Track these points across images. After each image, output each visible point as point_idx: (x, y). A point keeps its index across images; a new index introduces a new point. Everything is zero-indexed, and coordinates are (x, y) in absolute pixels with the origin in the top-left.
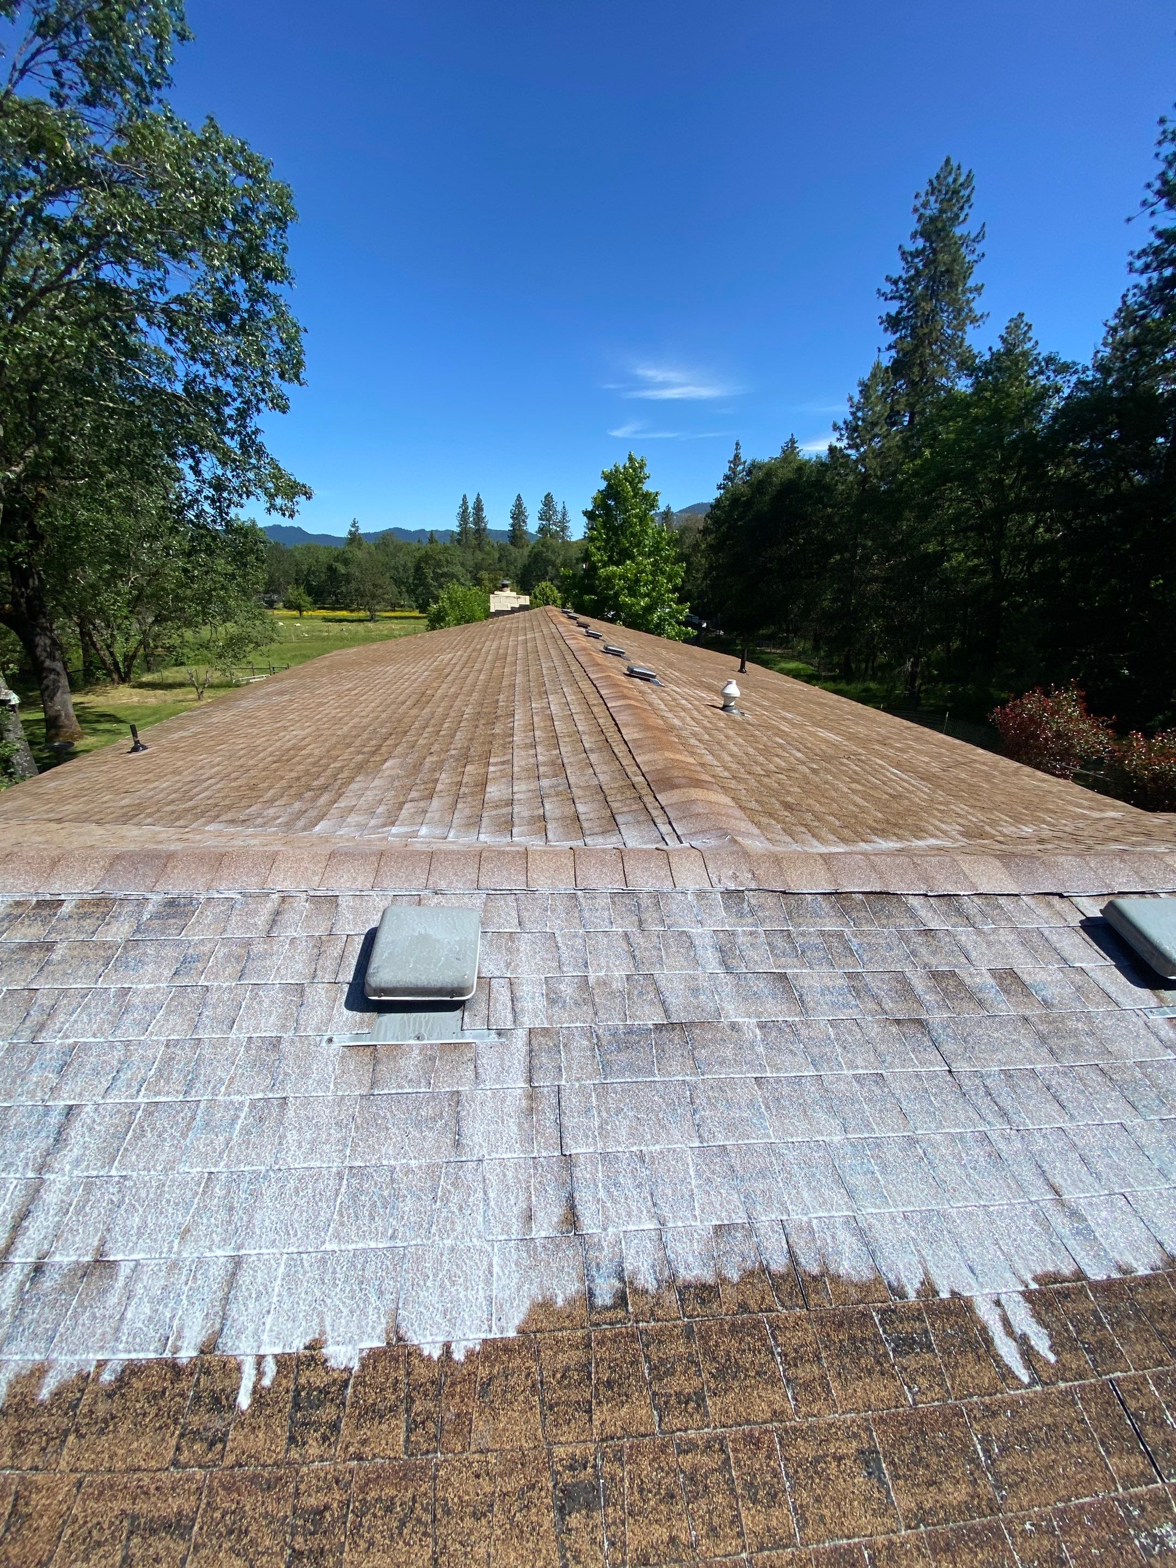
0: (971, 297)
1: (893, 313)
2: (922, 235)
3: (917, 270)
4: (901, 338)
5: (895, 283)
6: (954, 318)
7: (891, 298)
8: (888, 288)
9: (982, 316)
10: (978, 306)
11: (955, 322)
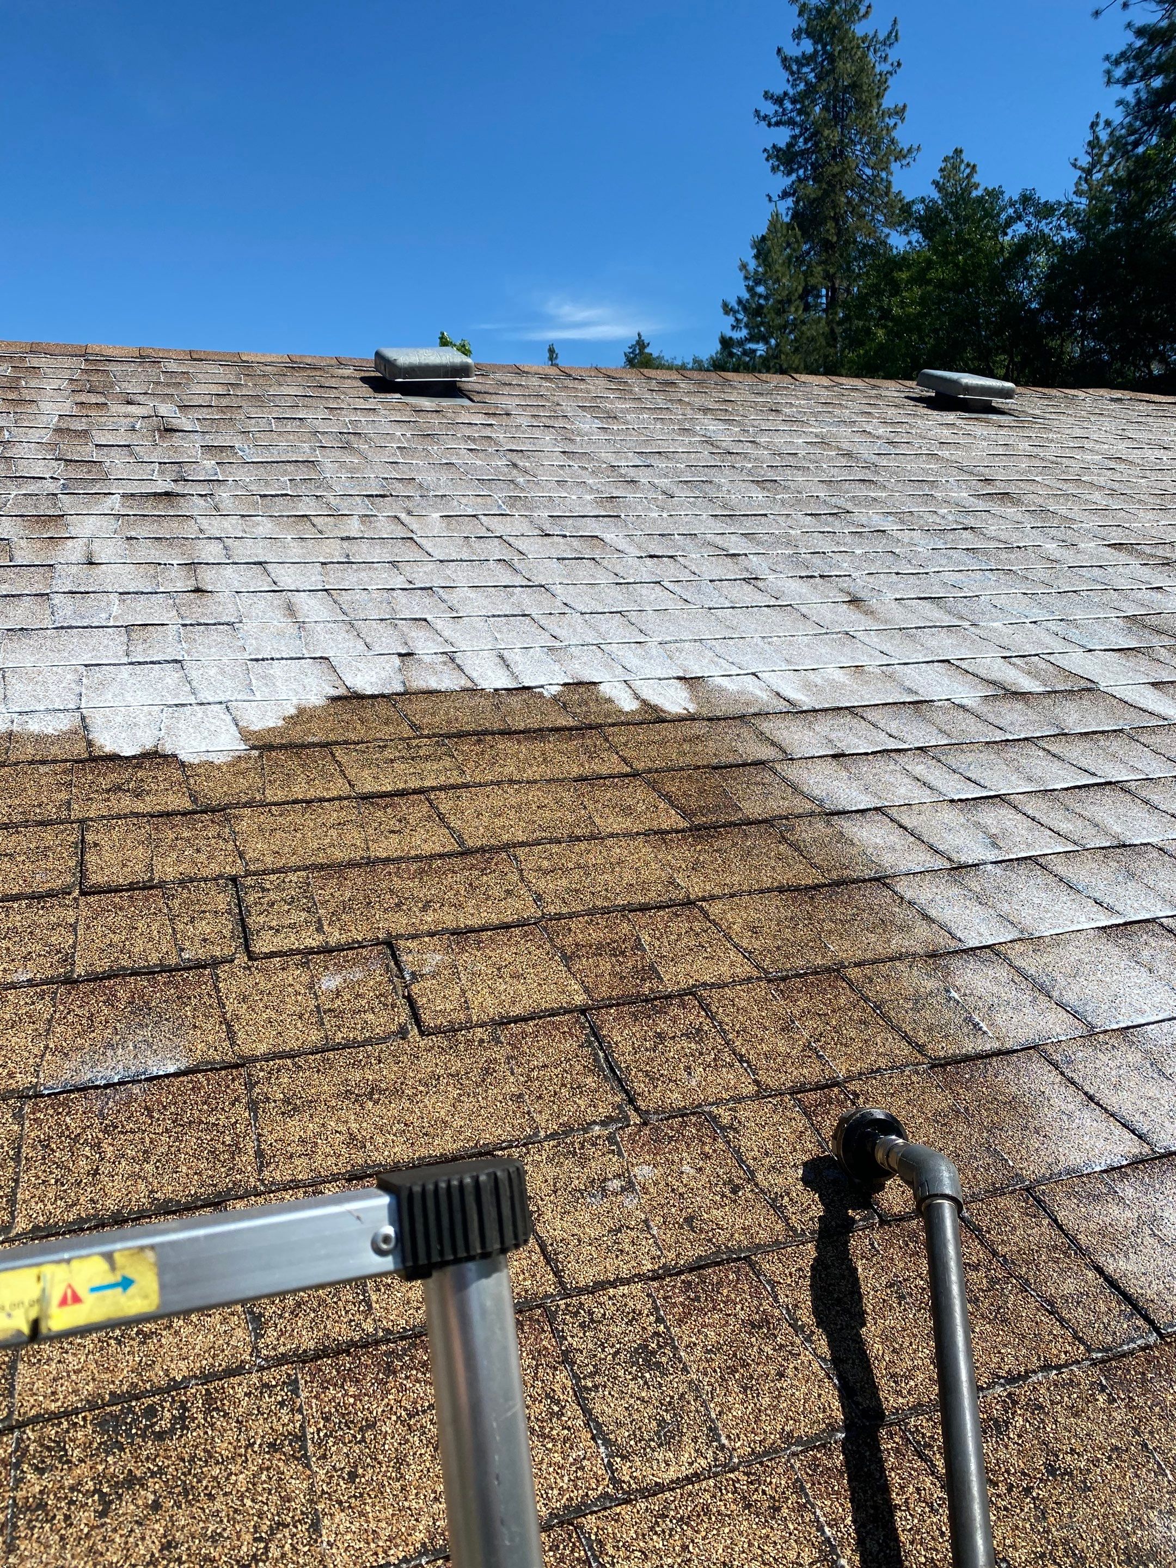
0: (892, 122)
1: (782, 145)
2: (809, 35)
3: (807, 83)
4: (800, 180)
5: (779, 101)
6: (872, 153)
7: (778, 124)
8: (769, 108)
9: (910, 151)
10: (903, 135)
11: (874, 158)
